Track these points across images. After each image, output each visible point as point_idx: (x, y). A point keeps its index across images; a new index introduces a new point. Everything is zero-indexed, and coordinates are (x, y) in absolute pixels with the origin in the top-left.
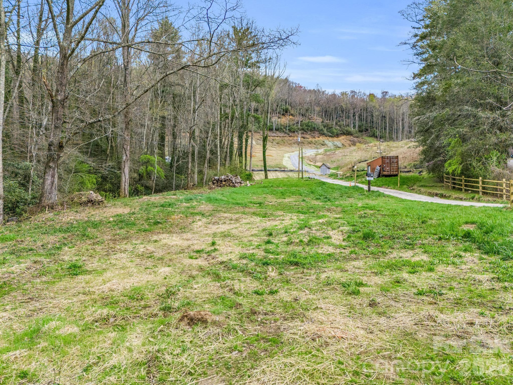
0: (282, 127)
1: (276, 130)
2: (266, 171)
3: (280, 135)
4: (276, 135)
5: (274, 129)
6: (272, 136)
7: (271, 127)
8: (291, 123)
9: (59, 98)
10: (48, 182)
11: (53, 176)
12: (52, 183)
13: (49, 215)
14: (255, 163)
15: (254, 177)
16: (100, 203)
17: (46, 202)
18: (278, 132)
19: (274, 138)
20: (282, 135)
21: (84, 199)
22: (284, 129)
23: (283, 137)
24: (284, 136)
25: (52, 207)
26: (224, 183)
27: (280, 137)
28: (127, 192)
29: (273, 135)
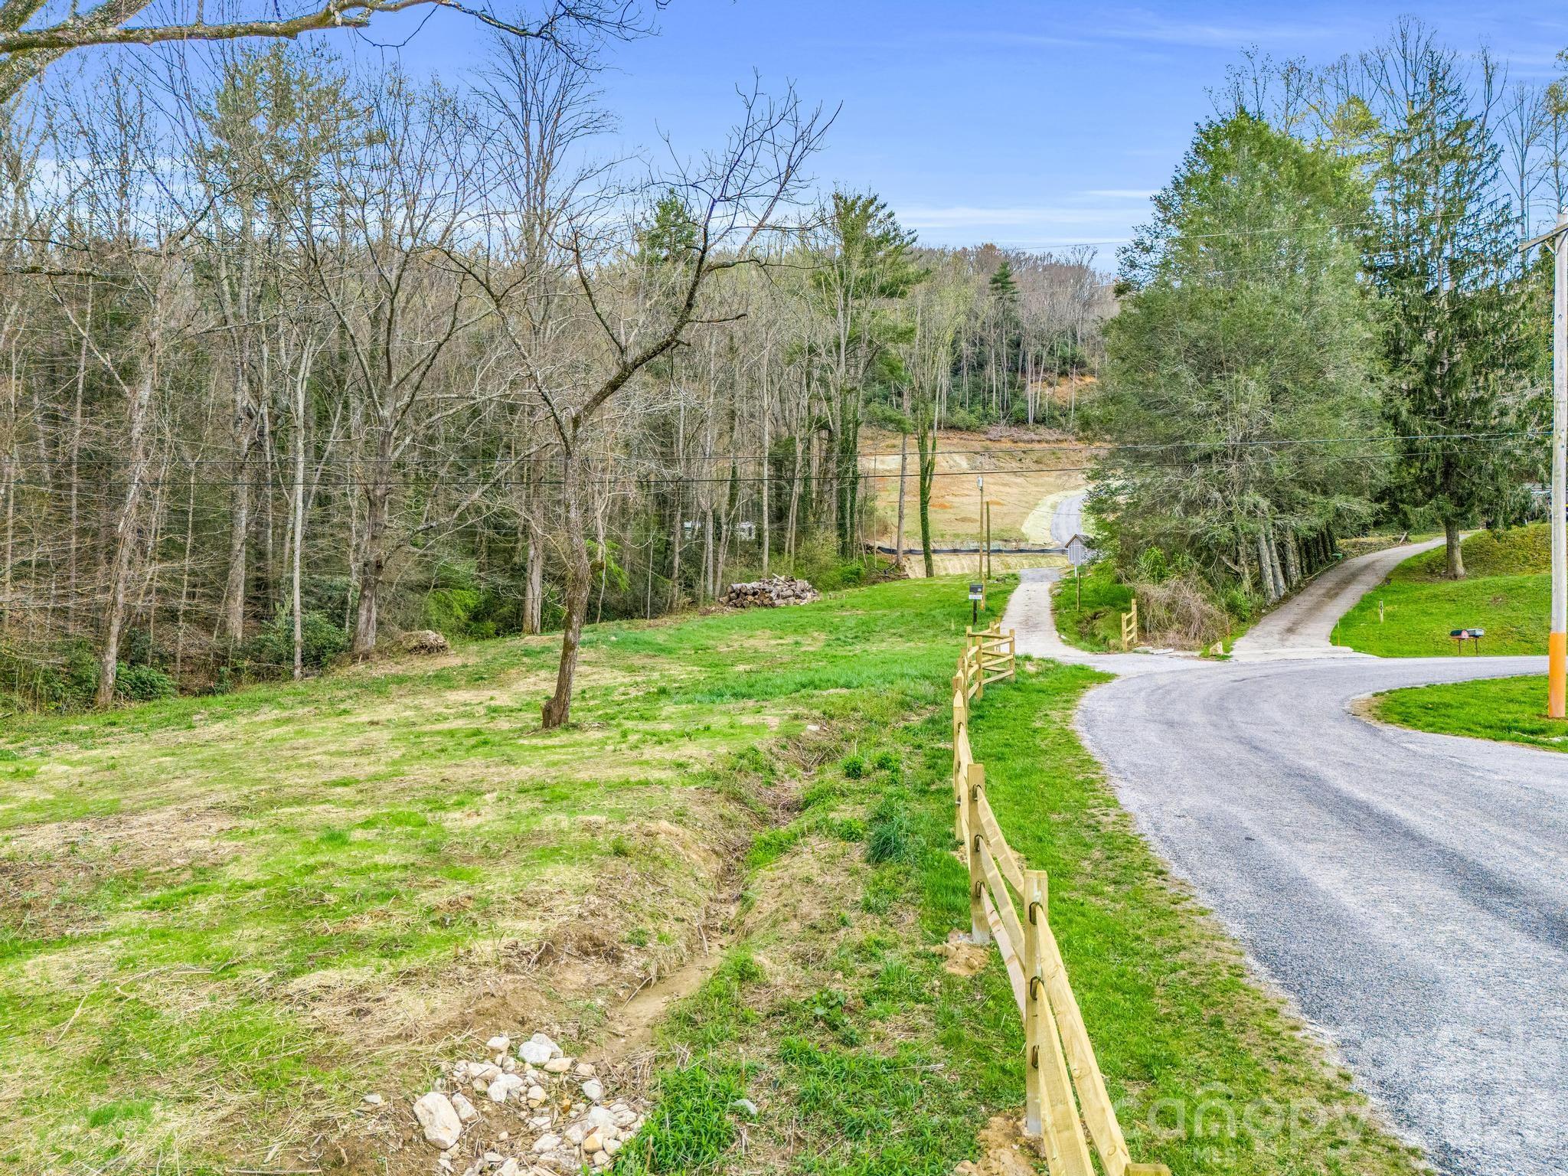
0: (1057, 413)
1: (1036, 421)
2: (927, 553)
3: (1048, 437)
4: (1037, 438)
5: (1031, 421)
6: (1024, 441)
7: (1021, 415)
8: (1086, 399)
9: (378, 493)
10: (363, 619)
11: (369, 610)
12: (368, 620)
13: (360, 667)
14: (941, 526)
15: (908, 571)
16: (442, 648)
17: (360, 648)
18: (1042, 429)
19: (1029, 446)
20: (1056, 436)
21: (414, 643)
22: (1062, 420)
23: (1058, 441)
24: (1061, 437)
25: (366, 657)
26: (750, 598)
27: (1048, 442)
28: (537, 622)
29: (1026, 437)
